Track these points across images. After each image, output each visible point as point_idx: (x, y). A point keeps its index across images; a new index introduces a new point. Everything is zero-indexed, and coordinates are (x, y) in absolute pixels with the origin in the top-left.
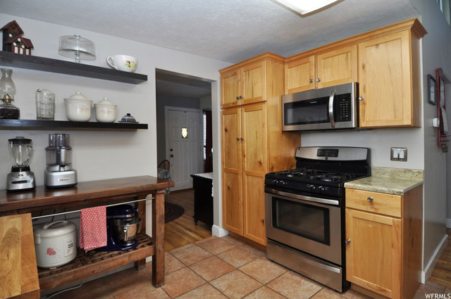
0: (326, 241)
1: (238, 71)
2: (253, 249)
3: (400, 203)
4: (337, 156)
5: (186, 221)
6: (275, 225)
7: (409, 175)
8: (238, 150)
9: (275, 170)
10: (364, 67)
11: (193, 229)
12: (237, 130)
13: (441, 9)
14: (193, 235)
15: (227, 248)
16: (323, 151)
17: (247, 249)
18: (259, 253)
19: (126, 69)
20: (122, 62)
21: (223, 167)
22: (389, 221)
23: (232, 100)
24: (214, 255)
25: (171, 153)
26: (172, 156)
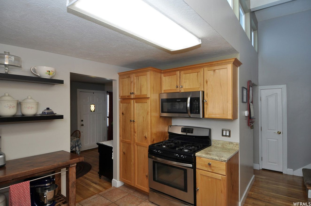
0: (185, 189)
1: (132, 76)
2: (140, 195)
3: (225, 167)
4: (192, 133)
5: (93, 175)
6: (154, 179)
7: (231, 146)
8: (131, 128)
9: (155, 142)
10: (207, 82)
11: (98, 182)
12: (130, 115)
13: (253, 44)
14: (98, 187)
15: (122, 196)
16: (185, 129)
17: (136, 195)
18: (144, 197)
19: (47, 76)
20: (44, 71)
21: (120, 139)
22: (220, 177)
23: (126, 94)
24: (113, 203)
25: (82, 123)
26: (82, 125)
